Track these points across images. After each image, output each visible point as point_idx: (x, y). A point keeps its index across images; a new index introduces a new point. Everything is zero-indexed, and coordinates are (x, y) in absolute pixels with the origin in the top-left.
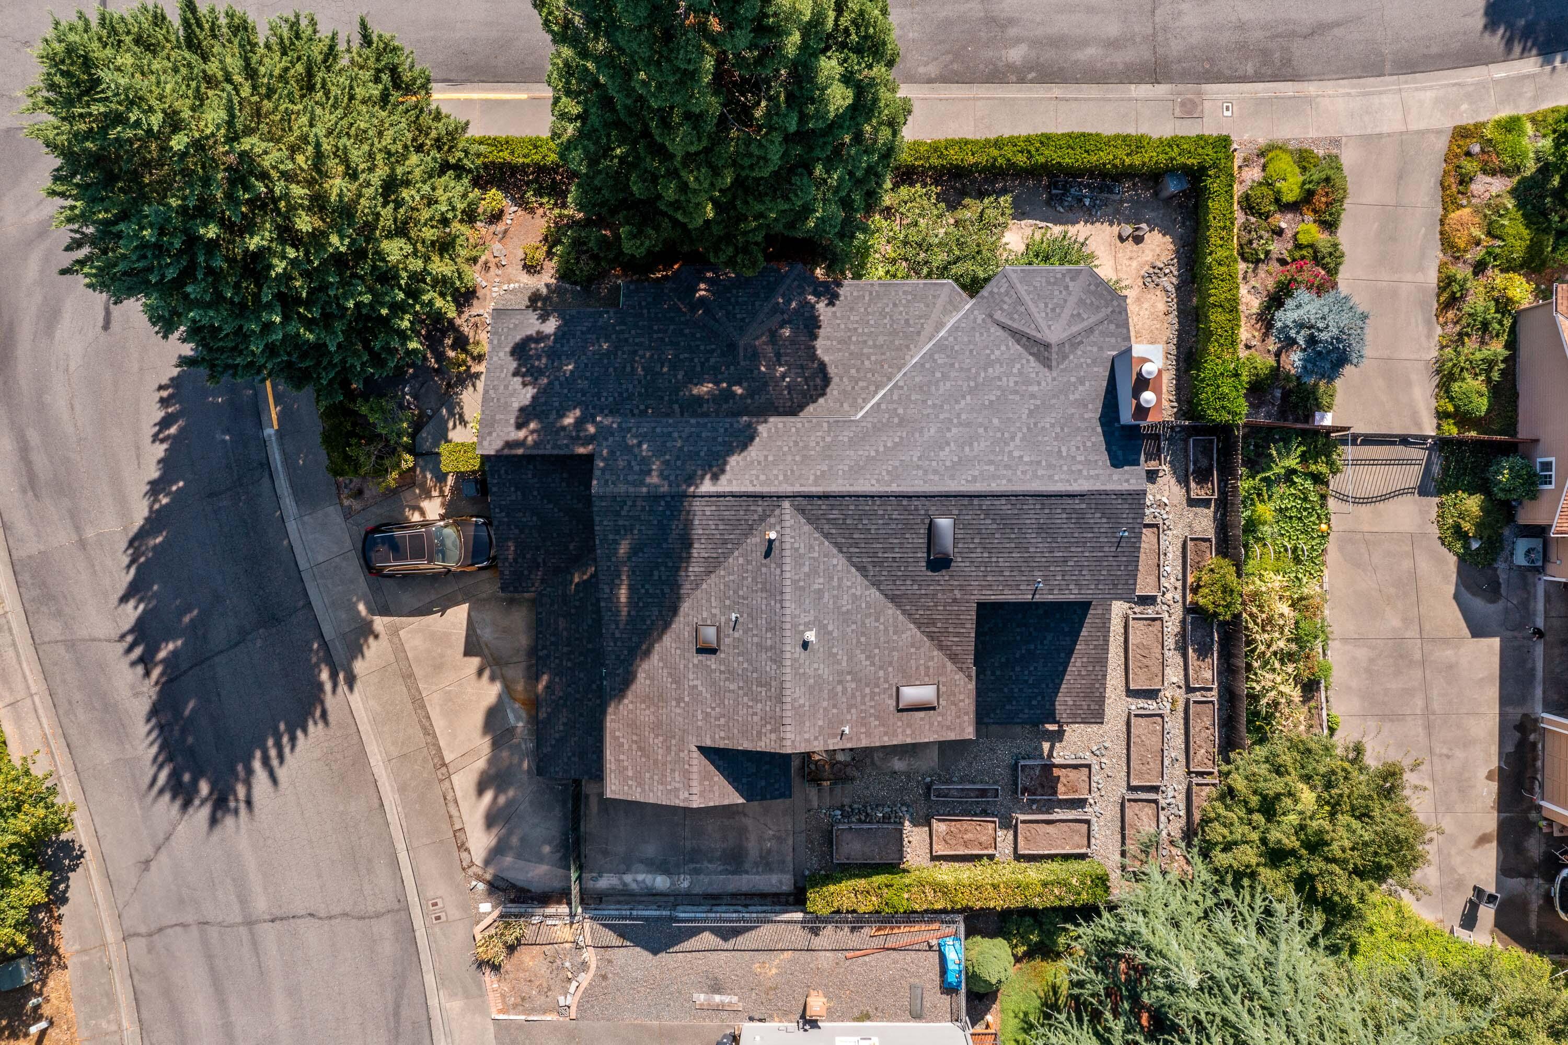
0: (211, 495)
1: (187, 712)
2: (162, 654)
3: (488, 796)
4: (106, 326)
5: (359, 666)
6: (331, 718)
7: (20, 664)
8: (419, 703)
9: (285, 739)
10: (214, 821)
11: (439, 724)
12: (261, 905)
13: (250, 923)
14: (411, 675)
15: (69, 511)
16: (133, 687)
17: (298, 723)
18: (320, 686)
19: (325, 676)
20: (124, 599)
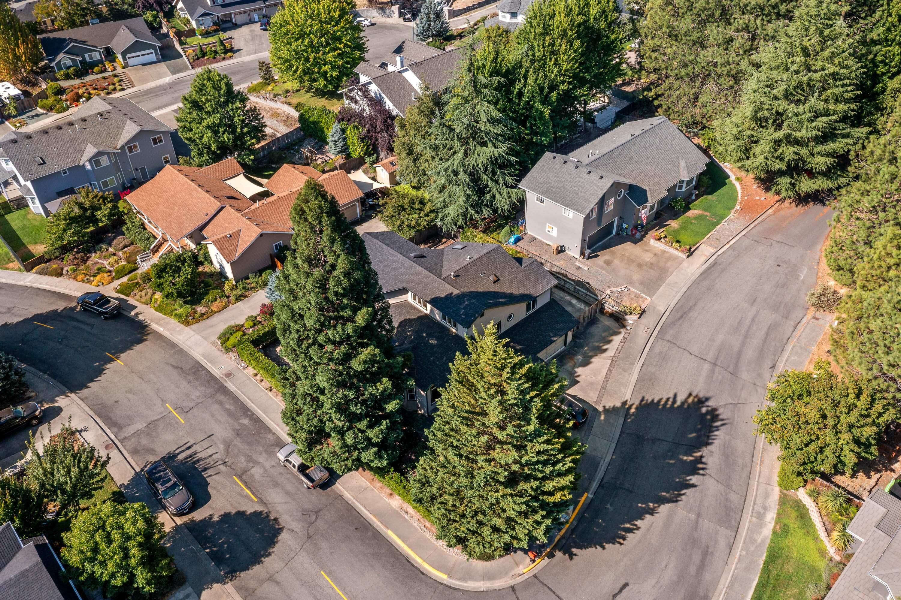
0: (631, 492)
1: (694, 435)
2: (691, 458)
3: (605, 347)
4: (626, 585)
5: (618, 405)
6: (640, 399)
7: (756, 495)
8: (606, 379)
9: (662, 403)
10: (707, 399)
11: (604, 371)
12: (707, 366)
13: (715, 364)
14: (602, 388)
15: (696, 531)
16: (711, 455)
17: (653, 405)
18: (637, 408)
19: (633, 410)
20: (694, 486)
